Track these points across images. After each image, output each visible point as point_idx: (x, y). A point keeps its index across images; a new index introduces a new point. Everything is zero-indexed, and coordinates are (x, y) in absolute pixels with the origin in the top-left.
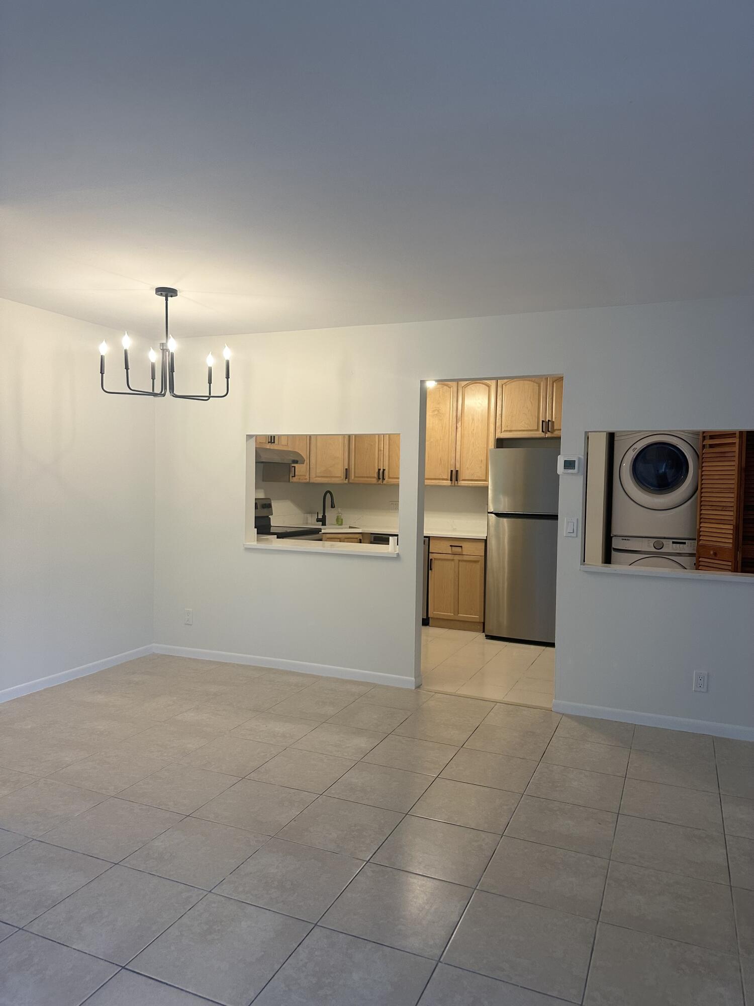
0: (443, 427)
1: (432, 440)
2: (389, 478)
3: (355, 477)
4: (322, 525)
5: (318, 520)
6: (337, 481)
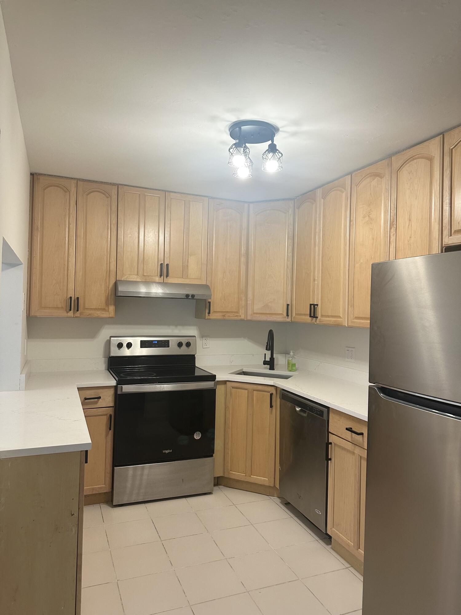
0: (373, 239)
1: (361, 261)
2: (322, 316)
3: (296, 314)
4: (270, 369)
5: (265, 363)
6: (279, 319)
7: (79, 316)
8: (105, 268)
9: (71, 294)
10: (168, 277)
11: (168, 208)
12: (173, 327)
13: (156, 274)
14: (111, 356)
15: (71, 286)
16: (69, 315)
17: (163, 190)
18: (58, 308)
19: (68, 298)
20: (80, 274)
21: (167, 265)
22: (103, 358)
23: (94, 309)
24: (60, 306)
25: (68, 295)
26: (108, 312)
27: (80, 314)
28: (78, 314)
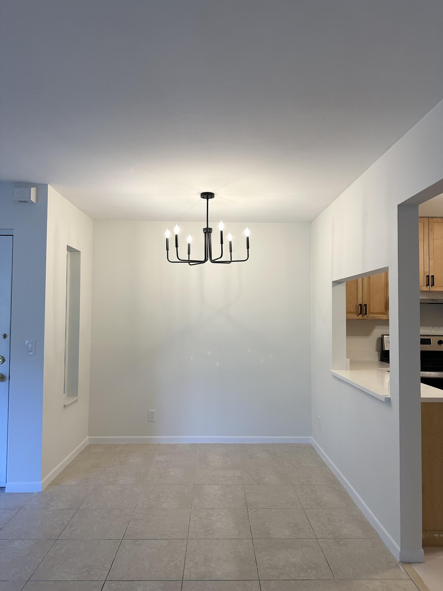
7: (366, 318)
8: (384, 282)
9: (360, 302)
10: (433, 286)
11: (431, 230)
12: (431, 328)
13: (423, 285)
14: (385, 350)
15: (360, 296)
16: (359, 318)
17: (426, 217)
18: (351, 312)
19: (358, 305)
20: (366, 286)
21: (433, 276)
22: (377, 352)
23: (376, 313)
24: (352, 311)
25: (358, 302)
26: (387, 315)
27: (367, 317)
28: (365, 317)
